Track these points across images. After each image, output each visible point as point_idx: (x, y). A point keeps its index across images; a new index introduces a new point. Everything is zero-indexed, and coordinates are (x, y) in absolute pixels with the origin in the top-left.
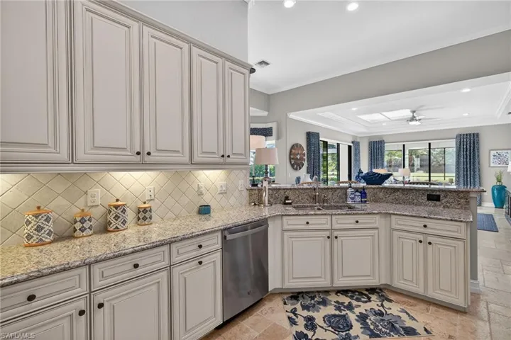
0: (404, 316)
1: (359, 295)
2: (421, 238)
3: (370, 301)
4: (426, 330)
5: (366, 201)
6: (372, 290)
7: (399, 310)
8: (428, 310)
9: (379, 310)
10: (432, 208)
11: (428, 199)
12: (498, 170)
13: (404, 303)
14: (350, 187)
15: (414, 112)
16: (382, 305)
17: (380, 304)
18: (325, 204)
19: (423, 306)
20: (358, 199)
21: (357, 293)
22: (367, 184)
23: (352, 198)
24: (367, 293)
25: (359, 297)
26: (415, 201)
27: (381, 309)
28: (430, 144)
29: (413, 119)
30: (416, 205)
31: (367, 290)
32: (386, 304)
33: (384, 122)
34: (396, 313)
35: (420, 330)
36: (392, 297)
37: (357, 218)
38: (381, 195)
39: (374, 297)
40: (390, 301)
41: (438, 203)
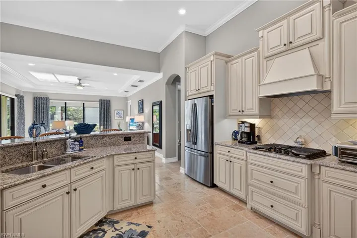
0: (133, 227)
1: (94, 233)
2: (133, 167)
3: (106, 232)
4: (149, 227)
5: (83, 149)
6: (100, 223)
7: (127, 224)
8: (138, 213)
9: (117, 234)
10: (127, 146)
11: (125, 140)
12: (119, 121)
13: (125, 217)
14: (70, 138)
15: (80, 80)
16: (116, 229)
17: (113, 229)
18: (45, 159)
19: (135, 213)
20: (77, 148)
21: (91, 233)
22: (78, 133)
23: (73, 148)
24: (98, 227)
25: (95, 235)
26: (117, 143)
27: (117, 232)
28: (84, 104)
29: (80, 84)
30: (117, 145)
31: (96, 225)
32: (116, 226)
33: (51, 82)
34: (127, 228)
35: (147, 229)
36: (116, 218)
37: (92, 165)
38: (92, 142)
39: (106, 227)
40: (117, 222)
41: (130, 142)
